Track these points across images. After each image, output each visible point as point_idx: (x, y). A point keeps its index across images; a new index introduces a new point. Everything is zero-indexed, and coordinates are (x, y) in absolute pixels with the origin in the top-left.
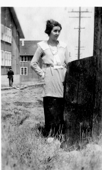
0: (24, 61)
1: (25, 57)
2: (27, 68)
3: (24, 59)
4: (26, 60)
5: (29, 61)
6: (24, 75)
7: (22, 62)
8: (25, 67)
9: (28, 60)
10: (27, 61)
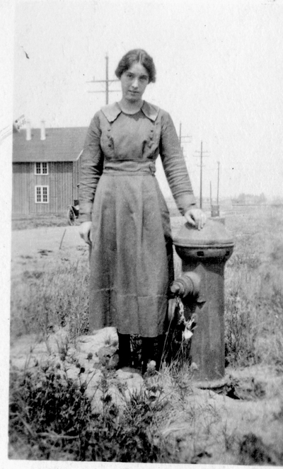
0: (42, 174)
1: (45, 164)
2: (48, 187)
3: (41, 168)
4: (45, 171)
5: (52, 174)
6: (42, 202)
7: (38, 174)
8: (45, 186)
9: (50, 172)
10: (47, 174)
